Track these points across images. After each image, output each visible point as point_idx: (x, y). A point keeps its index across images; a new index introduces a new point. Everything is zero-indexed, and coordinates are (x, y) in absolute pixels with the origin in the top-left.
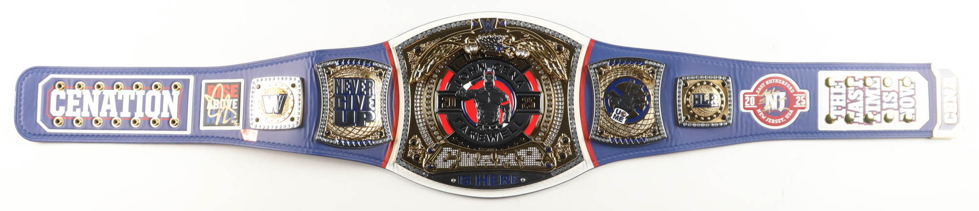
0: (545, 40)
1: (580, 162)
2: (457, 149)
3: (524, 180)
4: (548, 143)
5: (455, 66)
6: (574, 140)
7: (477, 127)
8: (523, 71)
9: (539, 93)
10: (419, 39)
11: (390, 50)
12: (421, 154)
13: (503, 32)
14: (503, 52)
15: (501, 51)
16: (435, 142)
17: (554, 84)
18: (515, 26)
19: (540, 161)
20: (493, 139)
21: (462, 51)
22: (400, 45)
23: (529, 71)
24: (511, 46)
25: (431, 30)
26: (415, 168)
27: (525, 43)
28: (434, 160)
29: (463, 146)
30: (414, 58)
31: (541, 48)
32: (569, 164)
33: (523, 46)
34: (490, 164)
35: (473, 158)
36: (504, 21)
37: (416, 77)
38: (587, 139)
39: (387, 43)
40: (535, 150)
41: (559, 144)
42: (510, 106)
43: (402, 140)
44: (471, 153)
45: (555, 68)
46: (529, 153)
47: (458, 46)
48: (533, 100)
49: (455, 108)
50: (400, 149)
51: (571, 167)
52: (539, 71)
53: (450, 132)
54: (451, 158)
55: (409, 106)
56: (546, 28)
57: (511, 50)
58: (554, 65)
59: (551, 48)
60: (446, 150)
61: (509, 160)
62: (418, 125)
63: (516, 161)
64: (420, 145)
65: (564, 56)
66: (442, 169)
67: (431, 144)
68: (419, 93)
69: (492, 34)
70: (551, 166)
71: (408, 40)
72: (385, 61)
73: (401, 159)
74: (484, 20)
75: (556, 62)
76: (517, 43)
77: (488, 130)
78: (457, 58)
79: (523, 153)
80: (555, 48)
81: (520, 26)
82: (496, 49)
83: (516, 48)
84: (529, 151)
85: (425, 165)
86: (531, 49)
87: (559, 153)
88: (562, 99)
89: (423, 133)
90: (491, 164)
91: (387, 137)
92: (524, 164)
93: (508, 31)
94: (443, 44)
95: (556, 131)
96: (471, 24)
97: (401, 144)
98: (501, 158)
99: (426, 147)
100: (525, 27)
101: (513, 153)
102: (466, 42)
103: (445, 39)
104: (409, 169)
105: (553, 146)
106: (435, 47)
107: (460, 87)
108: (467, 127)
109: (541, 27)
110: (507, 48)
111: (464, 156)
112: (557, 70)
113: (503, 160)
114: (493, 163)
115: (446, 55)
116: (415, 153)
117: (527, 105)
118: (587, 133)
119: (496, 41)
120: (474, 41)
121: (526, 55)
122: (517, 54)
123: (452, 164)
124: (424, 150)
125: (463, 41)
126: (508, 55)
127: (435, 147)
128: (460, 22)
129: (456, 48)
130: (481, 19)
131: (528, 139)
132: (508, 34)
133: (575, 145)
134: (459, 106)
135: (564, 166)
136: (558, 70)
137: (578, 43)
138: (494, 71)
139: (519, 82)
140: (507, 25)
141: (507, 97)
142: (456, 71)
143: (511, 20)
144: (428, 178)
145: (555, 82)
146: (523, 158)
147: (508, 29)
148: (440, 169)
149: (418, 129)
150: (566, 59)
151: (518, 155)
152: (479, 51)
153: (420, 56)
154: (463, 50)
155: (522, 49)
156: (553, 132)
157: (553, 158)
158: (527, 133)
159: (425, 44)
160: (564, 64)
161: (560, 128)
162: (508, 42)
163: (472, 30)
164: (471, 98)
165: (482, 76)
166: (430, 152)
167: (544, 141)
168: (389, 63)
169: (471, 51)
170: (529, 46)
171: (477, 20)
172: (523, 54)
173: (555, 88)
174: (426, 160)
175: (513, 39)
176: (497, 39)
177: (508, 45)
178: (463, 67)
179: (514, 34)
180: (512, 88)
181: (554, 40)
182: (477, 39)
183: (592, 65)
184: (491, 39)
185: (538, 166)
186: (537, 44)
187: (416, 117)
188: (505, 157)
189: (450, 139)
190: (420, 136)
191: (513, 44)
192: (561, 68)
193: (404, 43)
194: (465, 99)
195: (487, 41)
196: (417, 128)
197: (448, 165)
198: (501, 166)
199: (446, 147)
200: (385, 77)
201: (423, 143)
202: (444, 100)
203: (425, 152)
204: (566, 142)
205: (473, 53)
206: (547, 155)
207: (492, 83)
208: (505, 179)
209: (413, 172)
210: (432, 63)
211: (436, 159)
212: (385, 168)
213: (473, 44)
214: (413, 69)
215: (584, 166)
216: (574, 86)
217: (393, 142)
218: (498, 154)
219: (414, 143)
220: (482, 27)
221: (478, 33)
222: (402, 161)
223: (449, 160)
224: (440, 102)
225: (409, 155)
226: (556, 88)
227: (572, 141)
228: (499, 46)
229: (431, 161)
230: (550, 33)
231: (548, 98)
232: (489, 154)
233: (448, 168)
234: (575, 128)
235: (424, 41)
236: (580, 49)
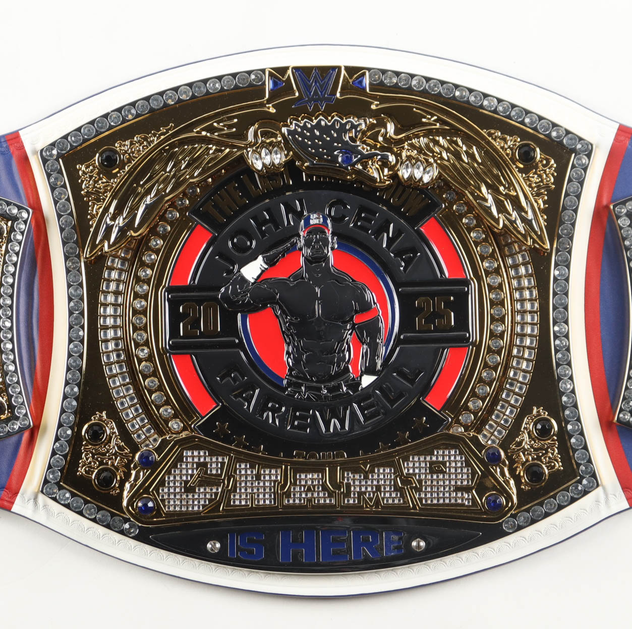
0: (484, 132)
1: (585, 493)
2: (223, 455)
3: (423, 544)
4: (490, 437)
5: (215, 213)
6: (569, 427)
7: (286, 389)
8: (415, 220)
9: (466, 283)
10: (111, 127)
11: (24, 160)
12: (117, 469)
13: (362, 110)
14: (360, 167)
15: (353, 165)
16: (161, 433)
17: (510, 261)
18: (396, 88)
19: (467, 489)
20: (334, 421)
21: (240, 167)
22: (53, 145)
23: (432, 219)
24: (383, 149)
25: (147, 99)
26: (100, 509)
27: (423, 141)
28: (157, 489)
29: (245, 447)
30: (96, 182)
31: (471, 156)
32: (554, 497)
33: (420, 150)
34: (322, 499)
35: (270, 481)
36: (364, 74)
37: (102, 241)
38: (607, 424)
39: (14, 138)
40: (452, 458)
41: (526, 436)
42: (382, 325)
43: (60, 425)
44: (265, 467)
45: (514, 215)
46: (436, 468)
47: (228, 150)
48: (448, 304)
49: (218, 335)
50: (54, 453)
51: (560, 508)
52: (461, 216)
53: (207, 407)
54: (207, 480)
55: (83, 327)
56: (486, 96)
57: (385, 163)
58: (509, 208)
59: (501, 157)
60: (193, 457)
61: (378, 488)
62: (110, 382)
63: (397, 489)
64: (113, 443)
65: (540, 176)
66: (181, 514)
67: (148, 440)
68: (113, 286)
69: (327, 114)
70: (500, 505)
71: (79, 129)
72: (9, 189)
73: (58, 484)
74: (303, 72)
75: (517, 197)
76: (401, 141)
77: (319, 397)
78: (220, 187)
79: (420, 468)
80: (514, 154)
81: (410, 90)
82: (340, 159)
83: (398, 155)
84: (437, 462)
85: (131, 502)
86: (442, 158)
87: (523, 464)
88: (533, 306)
89: (122, 404)
90: (325, 498)
91: (17, 418)
92: (421, 499)
93: (373, 107)
94: (182, 142)
95: (517, 401)
96: (264, 84)
97: (57, 439)
98: (354, 480)
99: (135, 448)
100: (424, 93)
101: (390, 465)
102: (251, 137)
103: (189, 128)
104: (80, 513)
105: (505, 444)
106: (160, 152)
107: (230, 272)
108: (257, 391)
109: (471, 91)
110: (371, 157)
111: (246, 476)
112: (519, 222)
113: (360, 487)
114: (330, 496)
115: (192, 177)
116: (101, 463)
117: (430, 319)
118: (608, 405)
119: (340, 136)
120: (276, 136)
121: (426, 175)
122: (400, 173)
123: (210, 500)
124: (126, 456)
125: (242, 136)
126: (376, 175)
127: (159, 450)
128: (234, 75)
129: (221, 155)
130: (296, 69)
131: (436, 421)
132: (375, 114)
133: (573, 440)
134: (230, 326)
135: (541, 504)
136: (524, 220)
137: (581, 139)
138: (329, 221)
139: (406, 251)
140: (371, 84)
141: (370, 296)
142: (216, 226)
143: (384, 72)
144: (136, 538)
145: (512, 255)
146: (420, 481)
147: (375, 98)
148: (174, 514)
149: (110, 397)
150: (547, 187)
151: (405, 471)
152: (290, 164)
153: (115, 176)
154: (242, 159)
155: (417, 160)
156: (508, 402)
157: (507, 482)
158: (433, 402)
159: (128, 143)
160: (540, 202)
161: (529, 391)
162: (374, 137)
163: (269, 101)
164: (265, 306)
165: (294, 240)
166: (146, 462)
167: (479, 431)
168: (24, 198)
169: (264, 165)
170: (437, 149)
171: (283, 70)
172: (418, 174)
173: (512, 273)
174: (132, 487)
175: (391, 128)
176: (343, 130)
177: (375, 147)
178: (237, 214)
179: (391, 114)
180: (385, 268)
181: (508, 130)
182: (284, 130)
183: (624, 203)
184: (326, 130)
185: (463, 505)
186: (460, 143)
187: (104, 359)
188: (366, 478)
189: (207, 428)
190: (114, 414)
191: (390, 145)
192: (530, 215)
193: (65, 137)
194: (249, 309)
195: (313, 137)
196: (106, 389)
197: (198, 501)
198: (353, 506)
199: (192, 448)
200: (9, 241)
201: (125, 434)
202: (185, 315)
203: (130, 462)
204: (545, 432)
205: (271, 172)
206: (487, 474)
207: (326, 259)
208: (366, 541)
209: (94, 520)
210: (148, 200)
211: (162, 483)
212: (9, 509)
213: (271, 144)
214: (93, 217)
215: (597, 501)
216: (568, 267)
217: (34, 432)
218: (343, 470)
219: (96, 434)
220: (297, 94)
221: (285, 112)
222: (60, 488)
223: (200, 485)
224: (175, 319)
225: (82, 471)
226: (517, 272)
227: (562, 431)
228: (350, 150)
229: (146, 491)
230: (500, 108)
231: (493, 296)
232: (317, 468)
233: (198, 513)
234: (573, 391)
235: (126, 133)
236: (589, 156)
